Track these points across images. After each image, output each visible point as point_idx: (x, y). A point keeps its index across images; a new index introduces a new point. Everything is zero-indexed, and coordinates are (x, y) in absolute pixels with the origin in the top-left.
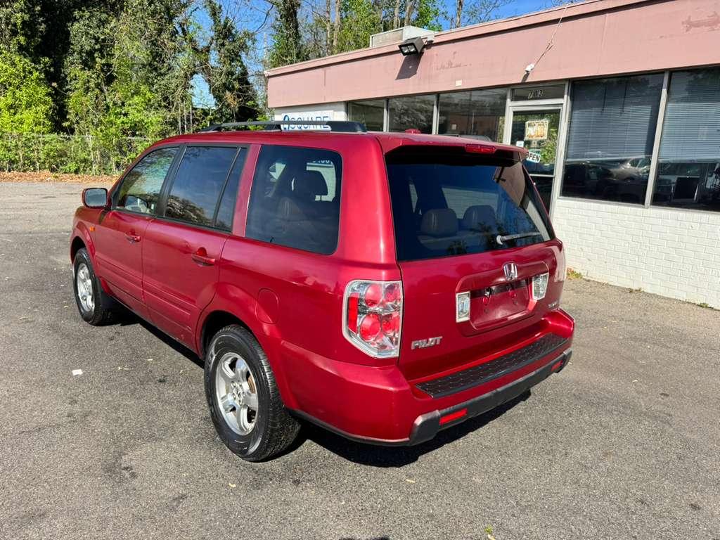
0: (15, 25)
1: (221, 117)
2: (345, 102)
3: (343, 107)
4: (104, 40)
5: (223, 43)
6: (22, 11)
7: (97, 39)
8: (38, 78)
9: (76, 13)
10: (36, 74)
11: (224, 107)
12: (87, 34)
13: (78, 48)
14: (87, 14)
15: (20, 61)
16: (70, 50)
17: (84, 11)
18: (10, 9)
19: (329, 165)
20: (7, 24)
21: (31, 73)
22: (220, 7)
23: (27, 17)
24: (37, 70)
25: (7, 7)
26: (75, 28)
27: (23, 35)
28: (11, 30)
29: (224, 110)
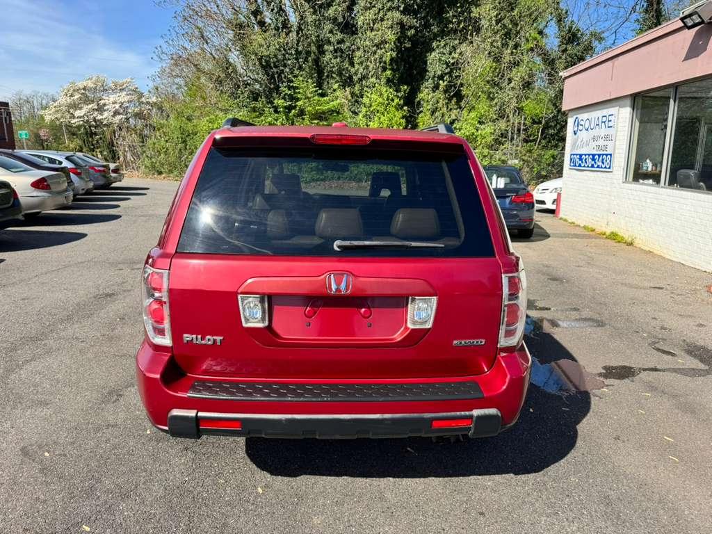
0: (385, 63)
1: (556, 125)
2: (631, 95)
3: (628, 102)
4: (453, 64)
5: (566, 48)
6: (392, 50)
7: (447, 64)
8: (398, 104)
9: (434, 45)
10: (396, 101)
11: (560, 114)
12: (440, 60)
13: (431, 74)
14: (442, 43)
15: (387, 91)
16: (427, 77)
17: (440, 41)
18: (383, 50)
19: (609, 170)
20: (380, 62)
21: (393, 100)
22: (566, 12)
23: (394, 54)
24: (398, 97)
25: (381, 49)
26: (432, 57)
27: (390, 69)
28: (383, 67)
29: (559, 117)
